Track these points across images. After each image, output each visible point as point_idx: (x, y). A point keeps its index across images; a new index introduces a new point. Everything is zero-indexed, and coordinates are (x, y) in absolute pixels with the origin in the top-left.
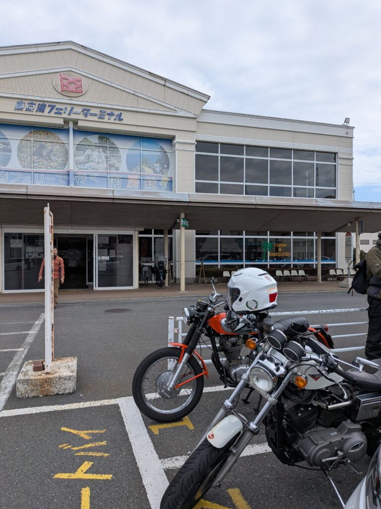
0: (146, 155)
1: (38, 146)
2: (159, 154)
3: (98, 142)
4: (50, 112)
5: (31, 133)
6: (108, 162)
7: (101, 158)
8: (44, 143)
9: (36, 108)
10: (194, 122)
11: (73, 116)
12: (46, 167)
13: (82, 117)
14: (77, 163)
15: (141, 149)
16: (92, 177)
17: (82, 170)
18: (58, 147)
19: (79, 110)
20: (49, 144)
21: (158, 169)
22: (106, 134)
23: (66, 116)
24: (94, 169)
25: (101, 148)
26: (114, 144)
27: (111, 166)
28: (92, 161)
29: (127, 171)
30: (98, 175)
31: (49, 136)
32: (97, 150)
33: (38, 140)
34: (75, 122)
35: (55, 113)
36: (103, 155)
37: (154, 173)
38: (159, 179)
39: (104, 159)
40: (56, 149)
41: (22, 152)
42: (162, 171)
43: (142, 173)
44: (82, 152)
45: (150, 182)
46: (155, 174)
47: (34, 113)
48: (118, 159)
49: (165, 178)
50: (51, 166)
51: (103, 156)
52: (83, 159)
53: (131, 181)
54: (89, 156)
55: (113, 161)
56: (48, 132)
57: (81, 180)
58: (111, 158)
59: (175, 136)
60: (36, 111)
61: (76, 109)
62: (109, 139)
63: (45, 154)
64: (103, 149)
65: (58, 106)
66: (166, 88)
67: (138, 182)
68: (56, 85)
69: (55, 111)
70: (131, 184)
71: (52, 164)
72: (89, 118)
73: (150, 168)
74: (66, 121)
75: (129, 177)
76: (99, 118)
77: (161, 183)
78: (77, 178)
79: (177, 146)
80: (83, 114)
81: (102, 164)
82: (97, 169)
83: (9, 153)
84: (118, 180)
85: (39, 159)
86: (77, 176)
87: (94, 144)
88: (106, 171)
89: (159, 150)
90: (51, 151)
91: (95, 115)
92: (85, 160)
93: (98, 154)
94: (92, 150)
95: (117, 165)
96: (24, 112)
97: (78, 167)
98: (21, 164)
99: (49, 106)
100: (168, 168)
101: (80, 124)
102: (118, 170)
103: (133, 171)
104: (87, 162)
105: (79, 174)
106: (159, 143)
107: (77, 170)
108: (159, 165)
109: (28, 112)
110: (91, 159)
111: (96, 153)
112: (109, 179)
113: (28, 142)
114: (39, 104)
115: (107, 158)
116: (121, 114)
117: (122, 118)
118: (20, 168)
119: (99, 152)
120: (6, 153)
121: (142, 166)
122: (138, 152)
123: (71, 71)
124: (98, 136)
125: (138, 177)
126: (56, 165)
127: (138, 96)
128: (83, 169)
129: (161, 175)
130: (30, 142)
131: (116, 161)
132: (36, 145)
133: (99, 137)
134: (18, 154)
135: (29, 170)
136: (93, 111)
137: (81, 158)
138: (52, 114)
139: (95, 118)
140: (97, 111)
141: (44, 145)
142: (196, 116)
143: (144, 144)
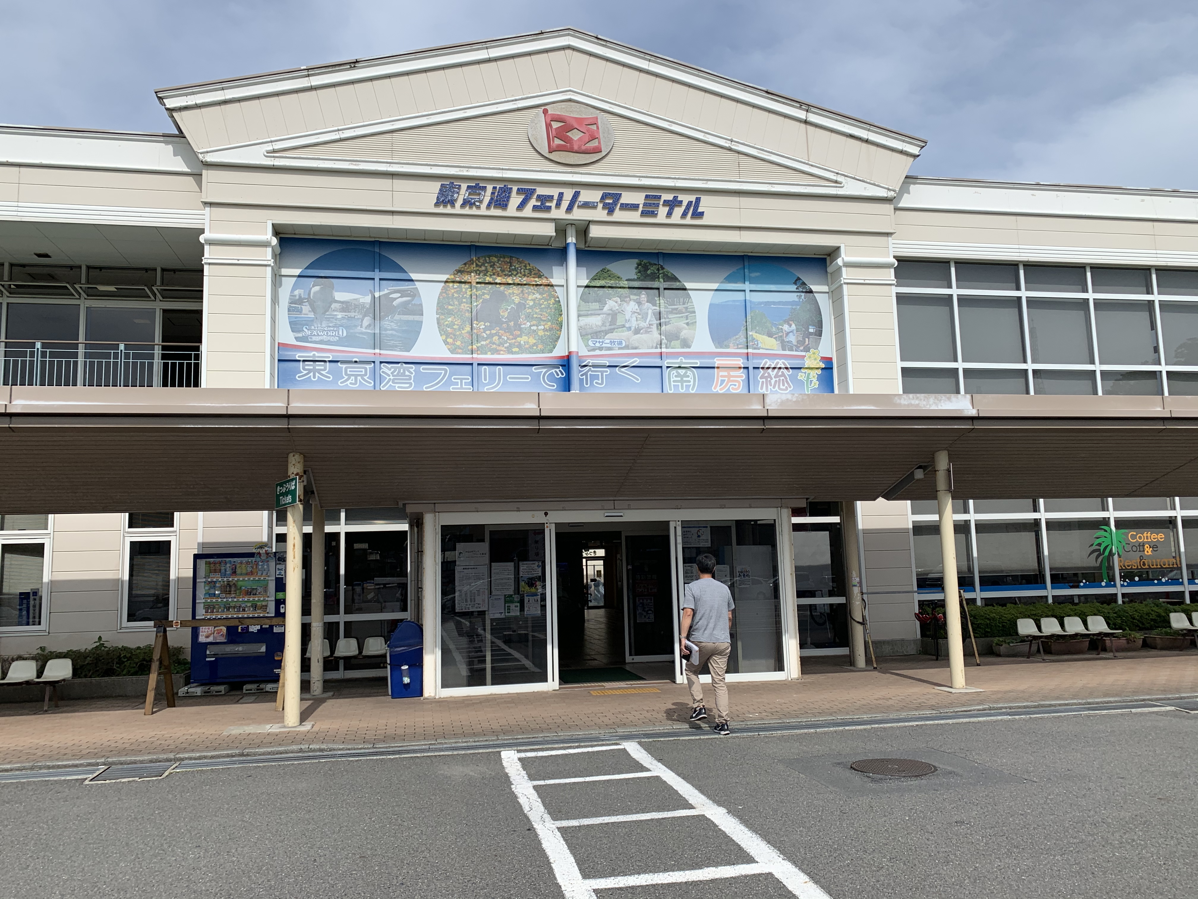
0: (760, 303)
1: (487, 297)
2: (793, 297)
3: (636, 277)
4: (521, 206)
5: (471, 262)
6: (663, 328)
7: (644, 318)
8: (502, 288)
9: (487, 200)
10: (888, 208)
11: (579, 214)
12: (509, 351)
13: (600, 214)
14: (585, 334)
15: (747, 286)
16: (623, 369)
17: (598, 352)
18: (538, 296)
19: (594, 196)
20: (516, 290)
21: (793, 339)
22: (657, 255)
23: (559, 214)
24: (627, 347)
25: (643, 292)
26: (675, 279)
27: (673, 337)
28: (624, 326)
29: (711, 347)
30: (637, 361)
31: (515, 270)
32: (632, 297)
33: (488, 279)
34: (583, 229)
35: (535, 208)
36: (650, 309)
37: (784, 350)
38: (796, 363)
39: (651, 317)
40: (534, 300)
41: (450, 313)
42: (801, 343)
43: (750, 350)
44: (596, 306)
45: (773, 373)
46: (787, 352)
47: (483, 211)
48: (687, 318)
49: (812, 360)
50: (519, 346)
51: (650, 312)
52: (600, 323)
53: (721, 374)
54: (614, 315)
55: (675, 323)
56: (511, 257)
57: (597, 377)
58: (670, 316)
59: (838, 248)
60: (488, 207)
61: (586, 196)
62: (663, 268)
63: (506, 314)
64: (648, 295)
65: (541, 191)
66: (810, 128)
67: (742, 373)
68: (536, 139)
69: (533, 202)
70: (723, 381)
71: (523, 340)
72: (619, 215)
73: (770, 335)
74: (562, 228)
75: (717, 362)
76: (644, 214)
77: (801, 375)
78: (586, 374)
79: (846, 275)
80: (604, 208)
81: (647, 332)
82: (636, 348)
83: (417, 318)
84: (689, 373)
85: (490, 328)
86: (587, 368)
87: (625, 284)
88: (659, 350)
89: (793, 288)
90: (521, 306)
91: (635, 207)
92: (603, 324)
93: (637, 307)
94: (623, 298)
95: (685, 333)
96: (458, 210)
97: (587, 345)
98: (446, 342)
99: (519, 191)
100: (820, 335)
101: (595, 232)
102: (689, 347)
103: (727, 347)
104: (611, 331)
105: (591, 361)
106: (792, 270)
107: (584, 352)
108: (794, 327)
109: (467, 211)
110: (619, 323)
111: (632, 306)
112: (666, 372)
113: (463, 285)
114: (495, 188)
115: (659, 316)
116: (698, 200)
117: (700, 210)
118: (444, 354)
119: (639, 303)
120: (410, 318)
121: (750, 333)
122: (740, 296)
123: (570, 100)
124: (636, 261)
125: (741, 362)
126: (532, 341)
127: (739, 152)
128: (601, 349)
129: (803, 354)
130: (467, 286)
131: (682, 324)
132: (484, 294)
133: (639, 265)
134: (438, 319)
135: (465, 357)
136: (627, 198)
137: (595, 321)
138: (528, 211)
139: (635, 216)
140: (639, 198)
141: (502, 293)
142: (891, 194)
143: (753, 275)
